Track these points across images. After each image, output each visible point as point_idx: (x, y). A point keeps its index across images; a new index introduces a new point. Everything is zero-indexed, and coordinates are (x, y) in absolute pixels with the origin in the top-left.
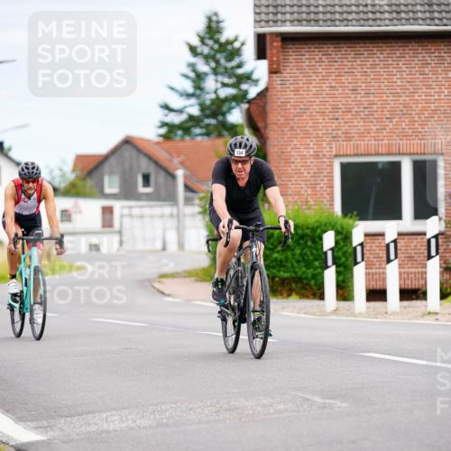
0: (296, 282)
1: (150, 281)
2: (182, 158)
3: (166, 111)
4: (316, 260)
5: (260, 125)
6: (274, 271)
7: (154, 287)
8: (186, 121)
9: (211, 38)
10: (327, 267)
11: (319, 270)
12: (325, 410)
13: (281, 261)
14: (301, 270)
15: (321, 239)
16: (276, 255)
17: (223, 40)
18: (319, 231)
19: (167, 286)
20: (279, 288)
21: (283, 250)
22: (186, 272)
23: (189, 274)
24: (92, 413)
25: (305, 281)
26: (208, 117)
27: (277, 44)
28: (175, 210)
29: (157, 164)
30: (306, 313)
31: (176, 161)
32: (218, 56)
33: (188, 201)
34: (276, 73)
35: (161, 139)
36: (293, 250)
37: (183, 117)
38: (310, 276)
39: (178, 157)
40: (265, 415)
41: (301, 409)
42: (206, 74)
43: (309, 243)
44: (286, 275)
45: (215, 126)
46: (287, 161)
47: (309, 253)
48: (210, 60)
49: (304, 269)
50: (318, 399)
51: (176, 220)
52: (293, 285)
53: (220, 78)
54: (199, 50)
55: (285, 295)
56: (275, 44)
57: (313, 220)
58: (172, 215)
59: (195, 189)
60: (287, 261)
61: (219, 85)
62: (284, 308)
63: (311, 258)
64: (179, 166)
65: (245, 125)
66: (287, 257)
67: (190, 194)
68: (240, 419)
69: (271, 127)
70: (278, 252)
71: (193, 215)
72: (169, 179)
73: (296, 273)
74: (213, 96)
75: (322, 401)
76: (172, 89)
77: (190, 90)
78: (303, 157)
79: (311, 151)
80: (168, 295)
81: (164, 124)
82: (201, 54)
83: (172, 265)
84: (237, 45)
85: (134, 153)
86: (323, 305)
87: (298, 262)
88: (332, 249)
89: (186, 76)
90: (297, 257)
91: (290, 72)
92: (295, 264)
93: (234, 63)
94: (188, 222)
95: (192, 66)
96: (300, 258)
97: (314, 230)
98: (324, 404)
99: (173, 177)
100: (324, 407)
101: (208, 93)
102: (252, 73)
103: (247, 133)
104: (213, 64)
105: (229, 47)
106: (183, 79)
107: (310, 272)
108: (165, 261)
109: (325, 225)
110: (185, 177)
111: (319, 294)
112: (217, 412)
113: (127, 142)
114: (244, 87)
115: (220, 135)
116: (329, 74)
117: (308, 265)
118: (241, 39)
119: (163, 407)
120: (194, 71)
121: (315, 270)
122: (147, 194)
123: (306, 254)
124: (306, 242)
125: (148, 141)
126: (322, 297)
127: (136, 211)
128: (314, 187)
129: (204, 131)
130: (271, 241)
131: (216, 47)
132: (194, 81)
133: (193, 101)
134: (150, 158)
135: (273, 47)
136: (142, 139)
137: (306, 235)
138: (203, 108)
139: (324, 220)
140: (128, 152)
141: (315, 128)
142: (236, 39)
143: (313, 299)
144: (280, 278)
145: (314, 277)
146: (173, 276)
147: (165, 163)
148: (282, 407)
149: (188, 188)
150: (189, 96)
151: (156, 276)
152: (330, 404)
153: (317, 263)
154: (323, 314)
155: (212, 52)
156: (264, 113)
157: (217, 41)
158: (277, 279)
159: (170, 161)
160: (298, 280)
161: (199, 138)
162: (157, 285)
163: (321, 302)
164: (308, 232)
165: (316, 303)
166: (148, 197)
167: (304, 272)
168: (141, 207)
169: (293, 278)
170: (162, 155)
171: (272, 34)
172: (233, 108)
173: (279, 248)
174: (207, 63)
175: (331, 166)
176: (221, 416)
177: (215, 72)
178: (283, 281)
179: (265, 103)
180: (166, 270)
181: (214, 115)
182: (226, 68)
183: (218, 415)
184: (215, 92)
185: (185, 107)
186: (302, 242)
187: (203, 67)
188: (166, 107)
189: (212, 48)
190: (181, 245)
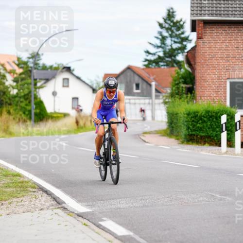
0: (208, 138)
1: (139, 135)
2: (155, 76)
3: (147, 54)
4: (217, 128)
5: (192, 63)
6: (198, 132)
7: (140, 138)
8: (157, 59)
9: (169, 20)
10: (223, 132)
11: (219, 133)
12: (221, 201)
13: (201, 128)
14: (210, 132)
15: (220, 118)
16: (198, 125)
17: (175, 21)
18: (219, 114)
19: (147, 138)
20: (200, 141)
21: (202, 123)
22: (156, 131)
23: (157, 132)
24: (113, 199)
25: (212, 138)
26: (167, 57)
27: (201, 25)
28: (151, 101)
29: (143, 79)
30: (212, 153)
31: (152, 78)
32: (173, 28)
33: (157, 97)
34: (200, 38)
35: (145, 67)
36: (207, 123)
37: (156, 57)
38: (214, 135)
39: (153, 75)
40: (193, 203)
41: (210, 200)
42: (167, 37)
43: (214, 120)
44: (203, 134)
45: (171, 62)
46: (205, 80)
47: (214, 125)
48: (169, 31)
49: (212, 132)
50: (218, 196)
51: (151, 106)
52: (206, 139)
53: (173, 39)
54: (164, 25)
55: (203, 143)
56: (200, 25)
57: (217, 109)
58: (149, 103)
59: (161, 91)
60: (204, 128)
61: (173, 42)
62: (202, 150)
63: (215, 127)
64: (153, 80)
65: (185, 62)
66: (204, 126)
67: (158, 94)
68: (182, 204)
69: (197, 64)
70: (200, 124)
71: (159, 104)
72: (148, 86)
73: (208, 133)
74: (170, 47)
75: (220, 197)
76: (150, 44)
77: (159, 44)
78: (212, 79)
79: (216, 76)
80: (147, 142)
81: (146, 60)
82: (165, 27)
83: (149, 127)
84: (182, 23)
85: (132, 73)
86: (221, 150)
87: (209, 128)
88: (225, 123)
89: (157, 38)
90: (209, 126)
91: (207, 38)
92: (207, 129)
93: (180, 32)
94: (157, 107)
95: (160, 33)
96: (210, 127)
97: (217, 113)
98: (221, 198)
99: (150, 85)
100: (221, 200)
101: (167, 46)
102: (188, 37)
103: (186, 66)
104: (170, 33)
105: (178, 24)
106: (156, 39)
107: (215, 133)
108: (146, 125)
109: (222, 111)
110: (156, 85)
111: (219, 144)
112: (171, 200)
113: (129, 68)
114: (185, 43)
115: (173, 66)
116: (225, 40)
117: (214, 130)
118: (183, 20)
119: (146, 197)
120: (161, 35)
121: (217, 132)
122: (138, 93)
123: (213, 125)
124: (213, 119)
125: (139, 68)
126: (220, 145)
127: (132, 101)
128: (217, 93)
129: (165, 64)
130: (197, 118)
131: (172, 24)
132: (161, 40)
133: (160, 49)
134: (139, 76)
135: (199, 26)
136: (136, 67)
137: (213, 116)
138: (165, 53)
139: (222, 109)
140: (129, 73)
141: (219, 65)
142: (181, 20)
143: (216, 146)
144: (200, 136)
145: (216, 135)
146: (150, 133)
147: (147, 79)
148: (201, 199)
149: (157, 91)
150: (158, 47)
151: (142, 133)
152: (224, 198)
153: (218, 129)
154: (220, 153)
155: (170, 27)
156: (194, 57)
157: (172, 21)
158: (199, 136)
159: (149, 78)
160: (209, 137)
161: (163, 67)
162: (142, 138)
163: (219, 148)
164: (214, 114)
165: (217, 148)
166: (138, 95)
167: (211, 133)
168: (135, 99)
169: (207, 136)
170: (145, 75)
171: (199, 20)
172: (179, 53)
173: (200, 122)
174: (167, 32)
175: (225, 83)
176: (173, 203)
177: (171, 36)
178: (202, 137)
179: (195, 53)
180: (146, 130)
181: (170, 56)
182: (176, 35)
183: (171, 202)
184: (171, 46)
185: (156, 52)
186: (211, 119)
187: (165, 34)
188: (148, 52)
189: (170, 25)
190: (153, 118)
